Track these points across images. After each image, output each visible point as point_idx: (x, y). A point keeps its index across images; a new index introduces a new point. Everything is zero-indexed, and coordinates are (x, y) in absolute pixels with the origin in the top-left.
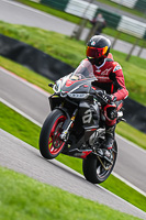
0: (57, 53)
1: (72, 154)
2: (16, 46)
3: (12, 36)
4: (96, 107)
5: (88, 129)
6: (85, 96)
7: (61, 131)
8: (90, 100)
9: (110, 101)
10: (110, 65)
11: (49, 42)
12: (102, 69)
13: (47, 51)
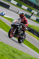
0: (38, 31)
1: (15, 37)
2: (30, 29)
3: (29, 27)
4: (21, 27)
5: (19, 32)
6: (19, 25)
7: (13, 32)
8: (20, 26)
9: (24, 26)
10: (24, 18)
11: (37, 29)
12: (23, 19)
13: (36, 30)
